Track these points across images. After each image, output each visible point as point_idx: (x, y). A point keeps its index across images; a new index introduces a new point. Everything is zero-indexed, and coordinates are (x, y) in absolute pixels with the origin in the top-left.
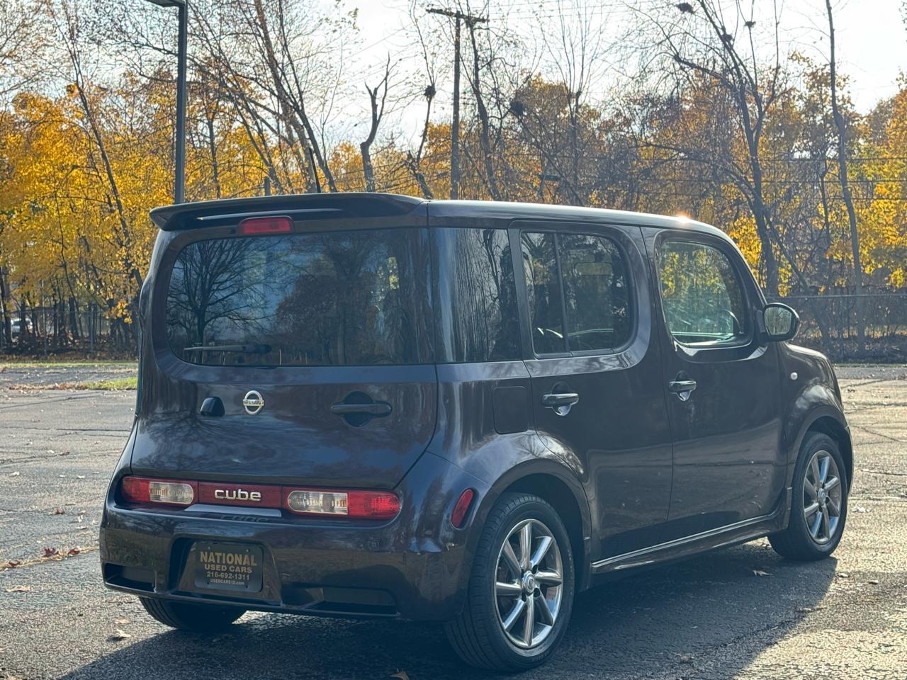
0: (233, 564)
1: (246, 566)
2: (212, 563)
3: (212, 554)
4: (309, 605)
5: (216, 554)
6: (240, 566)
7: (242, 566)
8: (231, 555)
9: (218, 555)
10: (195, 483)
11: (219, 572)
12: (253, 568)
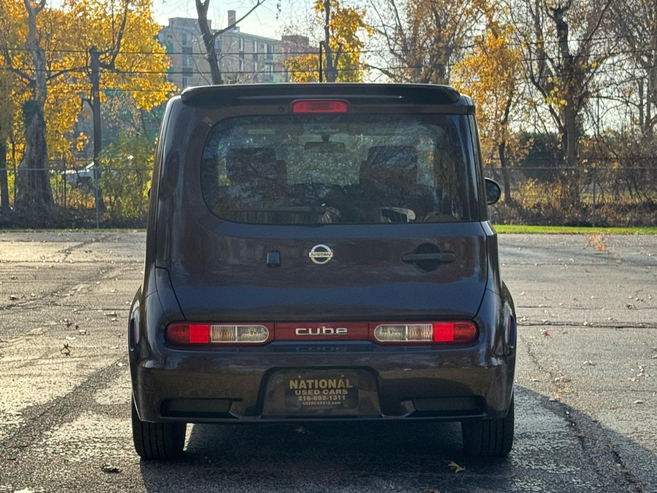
0: (327, 388)
1: (341, 388)
2: (303, 389)
3: (302, 382)
4: (408, 414)
5: (308, 381)
6: (335, 390)
7: (337, 388)
8: (325, 382)
9: (310, 382)
10: (272, 324)
11: (312, 396)
12: (348, 389)
